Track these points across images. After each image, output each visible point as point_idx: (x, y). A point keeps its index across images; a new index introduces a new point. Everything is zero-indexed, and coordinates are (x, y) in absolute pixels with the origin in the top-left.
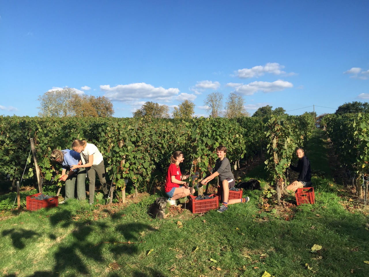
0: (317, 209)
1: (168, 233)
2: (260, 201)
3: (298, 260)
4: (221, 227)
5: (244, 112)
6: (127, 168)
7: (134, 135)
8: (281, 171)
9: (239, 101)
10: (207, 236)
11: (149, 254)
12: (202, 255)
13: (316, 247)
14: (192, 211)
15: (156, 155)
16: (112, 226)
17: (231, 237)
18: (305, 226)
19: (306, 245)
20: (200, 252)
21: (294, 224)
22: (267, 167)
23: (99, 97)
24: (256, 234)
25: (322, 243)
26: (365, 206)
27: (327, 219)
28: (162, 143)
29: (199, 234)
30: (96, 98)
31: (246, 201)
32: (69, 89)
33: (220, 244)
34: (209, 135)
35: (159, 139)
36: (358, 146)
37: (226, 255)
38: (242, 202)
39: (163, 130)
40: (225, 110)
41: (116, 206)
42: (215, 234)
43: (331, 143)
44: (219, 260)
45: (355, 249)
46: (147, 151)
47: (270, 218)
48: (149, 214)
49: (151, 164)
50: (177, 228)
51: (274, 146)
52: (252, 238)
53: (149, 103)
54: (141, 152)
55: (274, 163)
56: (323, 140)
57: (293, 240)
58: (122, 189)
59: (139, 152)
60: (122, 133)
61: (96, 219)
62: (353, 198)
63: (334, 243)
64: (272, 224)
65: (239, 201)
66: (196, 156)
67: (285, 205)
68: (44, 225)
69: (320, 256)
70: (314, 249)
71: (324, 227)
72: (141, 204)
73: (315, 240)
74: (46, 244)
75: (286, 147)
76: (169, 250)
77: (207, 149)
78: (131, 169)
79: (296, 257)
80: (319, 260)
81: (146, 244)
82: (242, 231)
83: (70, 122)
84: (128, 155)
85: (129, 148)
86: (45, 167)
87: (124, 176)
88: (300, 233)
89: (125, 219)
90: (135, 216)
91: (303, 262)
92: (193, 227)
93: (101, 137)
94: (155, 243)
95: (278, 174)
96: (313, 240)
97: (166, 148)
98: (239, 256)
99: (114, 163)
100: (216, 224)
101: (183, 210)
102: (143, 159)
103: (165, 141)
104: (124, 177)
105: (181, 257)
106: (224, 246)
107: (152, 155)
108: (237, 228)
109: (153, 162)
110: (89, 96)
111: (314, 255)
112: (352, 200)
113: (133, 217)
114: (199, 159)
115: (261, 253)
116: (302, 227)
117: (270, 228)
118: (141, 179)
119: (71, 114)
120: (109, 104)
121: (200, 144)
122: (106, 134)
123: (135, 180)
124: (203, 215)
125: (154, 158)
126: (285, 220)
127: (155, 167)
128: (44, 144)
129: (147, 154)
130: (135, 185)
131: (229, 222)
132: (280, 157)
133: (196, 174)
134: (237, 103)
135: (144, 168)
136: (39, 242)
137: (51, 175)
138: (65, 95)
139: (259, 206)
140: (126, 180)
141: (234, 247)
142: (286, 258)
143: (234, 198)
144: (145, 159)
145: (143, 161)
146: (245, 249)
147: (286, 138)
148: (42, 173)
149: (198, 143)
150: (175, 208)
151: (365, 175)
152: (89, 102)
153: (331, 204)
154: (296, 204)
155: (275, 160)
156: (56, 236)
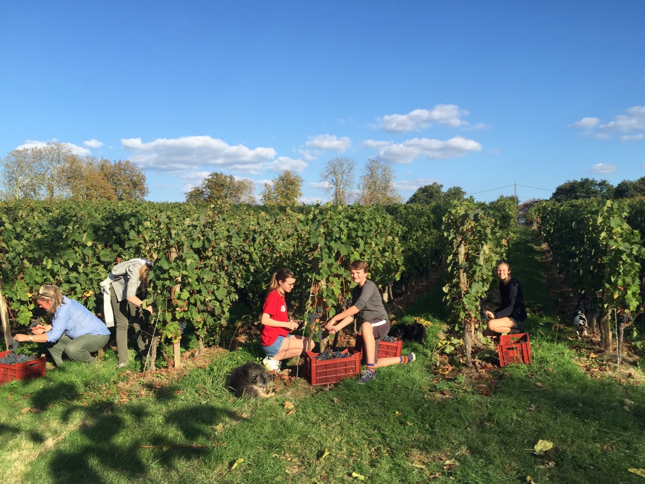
0: (536, 372)
1: (269, 425)
2: (433, 359)
3: (511, 469)
4: (367, 411)
5: (392, 195)
6: (185, 301)
7: (198, 237)
8: (472, 305)
9: (384, 175)
10: (342, 429)
11: (234, 467)
12: (336, 466)
13: (543, 444)
14: (310, 381)
15: (240, 275)
16: (158, 413)
17: (387, 429)
18: (518, 406)
19: (523, 442)
20: (332, 460)
21: (500, 402)
22: (448, 298)
23: (117, 162)
24: (432, 423)
25: (553, 438)
26: (618, 365)
27: (555, 392)
28: (250, 251)
29: (327, 425)
30: (113, 164)
31: (409, 361)
32: (59, 145)
33: (368, 445)
34: (342, 236)
35: (245, 244)
36: (606, 259)
37: (380, 464)
38: (403, 363)
39: (252, 228)
40: (357, 191)
41: (163, 373)
42: (357, 424)
43: (548, 251)
44: (368, 475)
45: (611, 447)
46: (222, 267)
47: (455, 392)
48: (230, 389)
49: (229, 293)
50: (284, 414)
51: (461, 258)
52: (425, 430)
53: (216, 174)
54: (211, 270)
55: (459, 290)
56: (535, 247)
57: (500, 432)
58: (174, 341)
59: (207, 269)
60: (175, 234)
61: (123, 402)
62: (595, 353)
63: (574, 437)
64: (460, 404)
65: (396, 360)
66: (318, 278)
67: (480, 366)
68: (18, 415)
69: (550, 460)
70: (540, 449)
71: (552, 407)
72: (212, 370)
73: (540, 432)
74: (25, 453)
75: (481, 261)
76: (273, 459)
77: (337, 265)
78: (191, 303)
79: (508, 465)
80: (549, 468)
81: (226, 448)
82: (406, 417)
83: (64, 210)
84: (187, 276)
85: (188, 262)
86: (17, 300)
87: (178, 316)
88: (512, 419)
89: (183, 400)
90: (203, 393)
91: (522, 473)
92: (315, 411)
93: (129, 239)
94: (245, 444)
95: (467, 310)
96: (536, 431)
97: (258, 261)
98: (405, 466)
99: (159, 292)
100: (358, 405)
101: (293, 379)
102: (214, 283)
103: (256, 249)
104: (178, 318)
105: (296, 470)
106: (376, 448)
107: (232, 275)
108: (397, 412)
109: (233, 289)
110: (99, 159)
111: (539, 460)
112: (594, 356)
113: (197, 394)
114: (323, 283)
115: (444, 458)
116: (514, 408)
117: (458, 411)
118: (210, 320)
119: (63, 193)
120: (139, 175)
121: (325, 256)
122: (138, 235)
123: (200, 323)
124: (331, 387)
125: (234, 281)
126: (480, 394)
127: (237, 297)
128: (17, 253)
129: (223, 274)
130: (198, 333)
131: (382, 402)
132: (471, 280)
133: (317, 312)
134: (380, 179)
135: (216, 299)
136: (11, 450)
137: (30, 314)
138: (50, 156)
139: (433, 370)
140: (181, 323)
141: (394, 449)
142: (491, 466)
143: (387, 354)
144: (219, 284)
145: (215, 287)
146: (415, 451)
147: (482, 245)
148: (13, 311)
149: (322, 253)
150: (277, 375)
151: (619, 311)
152: (98, 170)
153: (559, 363)
154: (498, 365)
155: (462, 286)
156: (44, 436)
